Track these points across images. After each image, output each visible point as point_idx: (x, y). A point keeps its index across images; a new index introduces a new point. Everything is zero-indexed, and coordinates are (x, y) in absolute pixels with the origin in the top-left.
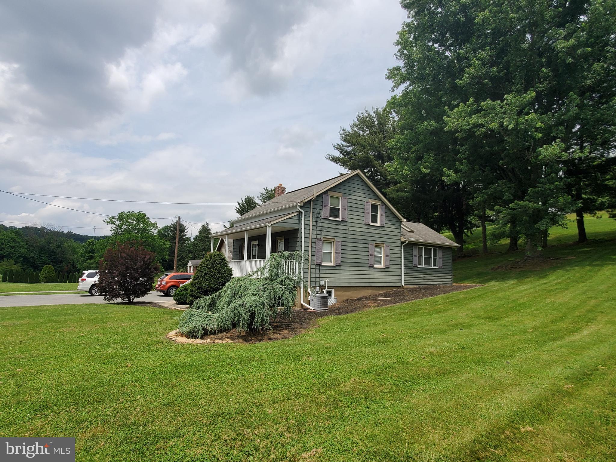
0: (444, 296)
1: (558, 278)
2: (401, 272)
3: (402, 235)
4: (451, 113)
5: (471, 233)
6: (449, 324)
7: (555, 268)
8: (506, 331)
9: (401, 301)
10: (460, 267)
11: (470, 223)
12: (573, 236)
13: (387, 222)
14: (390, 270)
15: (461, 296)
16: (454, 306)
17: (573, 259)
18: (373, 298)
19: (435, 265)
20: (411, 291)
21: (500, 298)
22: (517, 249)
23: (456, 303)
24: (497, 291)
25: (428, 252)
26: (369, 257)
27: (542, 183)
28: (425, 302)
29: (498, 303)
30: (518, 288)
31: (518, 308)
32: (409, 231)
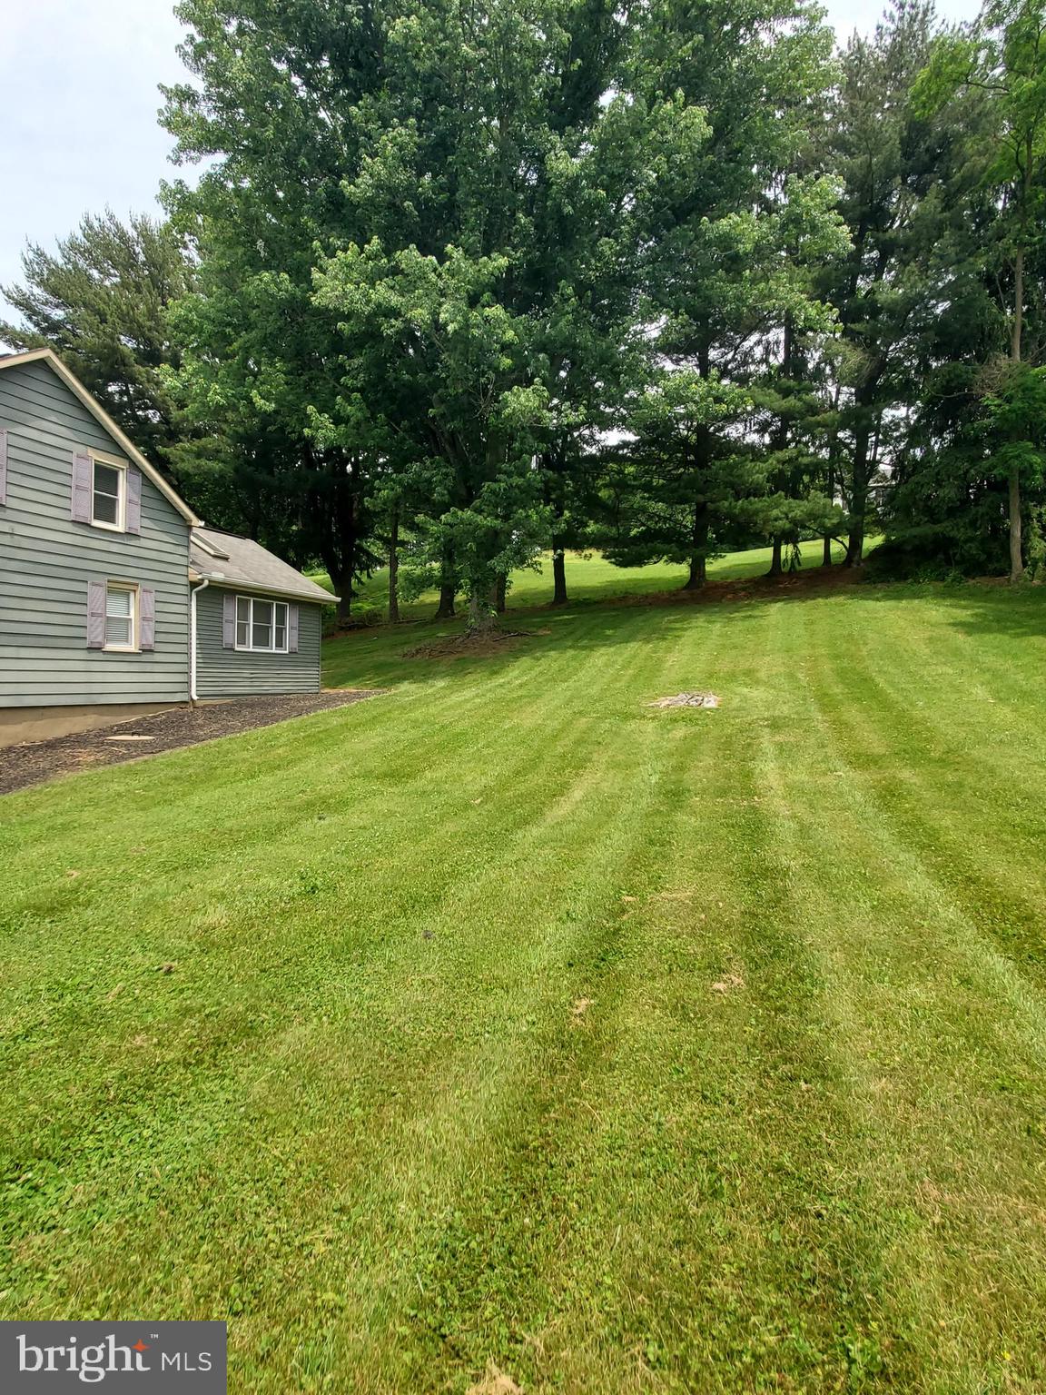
0: (295, 722)
1: (524, 673)
2: (189, 663)
3: (193, 563)
4: (326, 262)
5: (369, 576)
6: (293, 803)
7: (517, 654)
8: (425, 812)
9: (180, 742)
10: (340, 650)
11: (368, 554)
12: (544, 593)
13: (147, 523)
14: (157, 657)
15: (335, 721)
16: (314, 749)
17: (546, 635)
18: (96, 740)
19: (279, 644)
20: (212, 713)
21: (416, 721)
22: (453, 614)
23: (321, 740)
24: (413, 705)
25: (262, 612)
26: (88, 621)
27: (505, 473)
28: (244, 743)
29: (413, 734)
30: (453, 697)
31: (452, 743)
32: (214, 556)
